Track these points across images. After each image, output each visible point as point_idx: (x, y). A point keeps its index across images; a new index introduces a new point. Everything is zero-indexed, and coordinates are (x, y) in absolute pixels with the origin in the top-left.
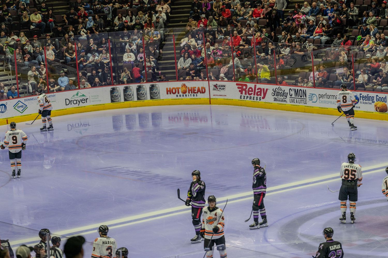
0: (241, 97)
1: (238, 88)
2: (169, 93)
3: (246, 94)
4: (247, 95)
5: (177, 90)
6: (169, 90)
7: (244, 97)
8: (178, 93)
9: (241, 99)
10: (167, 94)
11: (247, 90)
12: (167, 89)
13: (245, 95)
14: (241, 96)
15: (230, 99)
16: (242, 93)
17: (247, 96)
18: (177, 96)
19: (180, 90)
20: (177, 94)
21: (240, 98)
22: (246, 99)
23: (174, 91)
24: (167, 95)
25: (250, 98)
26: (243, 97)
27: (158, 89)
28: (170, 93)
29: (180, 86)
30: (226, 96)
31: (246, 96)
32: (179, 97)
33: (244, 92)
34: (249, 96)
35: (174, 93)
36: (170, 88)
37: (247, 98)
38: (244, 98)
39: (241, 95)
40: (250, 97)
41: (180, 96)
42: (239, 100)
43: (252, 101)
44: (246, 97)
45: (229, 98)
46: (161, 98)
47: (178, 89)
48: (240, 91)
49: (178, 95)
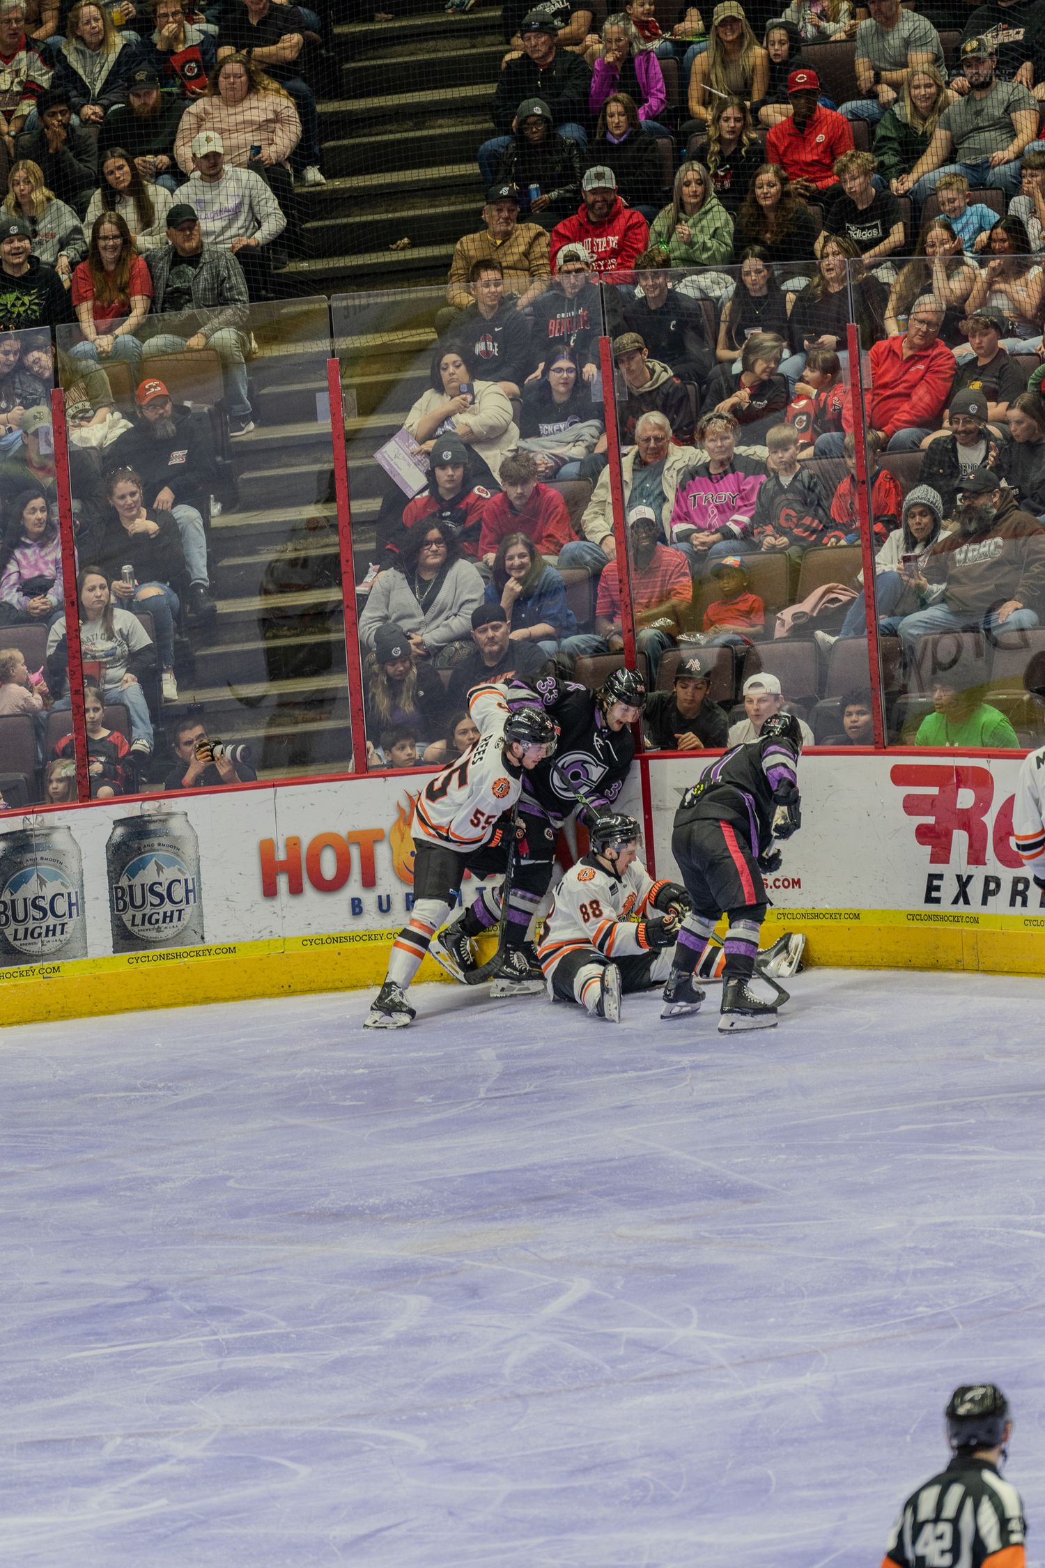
0: (931, 888)
1: (911, 806)
2: (283, 882)
3: (976, 857)
4: (993, 866)
5: (355, 853)
6: (281, 855)
7: (963, 883)
8: (369, 881)
9: (932, 908)
10: (270, 891)
11: (990, 819)
12: (266, 850)
13: (966, 870)
14: (932, 877)
15: (833, 916)
16: (941, 854)
17: (987, 880)
18: (356, 907)
19: (382, 854)
20: (354, 887)
21: (929, 899)
22: (975, 907)
23: (329, 869)
24: (266, 905)
25: (1015, 893)
26: (949, 888)
27: (188, 850)
28: (296, 889)
29: (385, 819)
30: (797, 883)
31: (979, 873)
32: (371, 920)
33: (960, 839)
34: (1007, 875)
35: (327, 887)
36: (293, 844)
37: (987, 893)
38: (962, 896)
39: (937, 869)
40: (1016, 881)
41: (384, 906)
42: (913, 917)
43: (1029, 922)
44: (975, 890)
45: (825, 906)
46: (216, 934)
47: (368, 842)
48: (923, 834)
49: (369, 900)
